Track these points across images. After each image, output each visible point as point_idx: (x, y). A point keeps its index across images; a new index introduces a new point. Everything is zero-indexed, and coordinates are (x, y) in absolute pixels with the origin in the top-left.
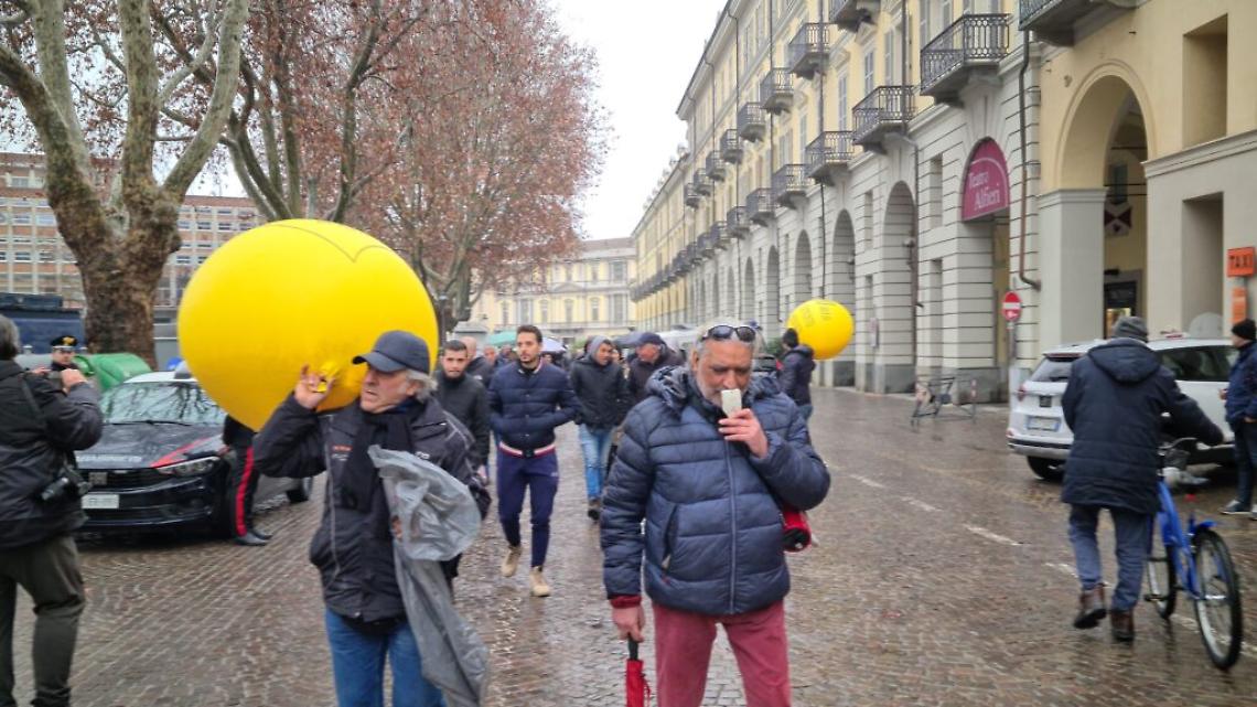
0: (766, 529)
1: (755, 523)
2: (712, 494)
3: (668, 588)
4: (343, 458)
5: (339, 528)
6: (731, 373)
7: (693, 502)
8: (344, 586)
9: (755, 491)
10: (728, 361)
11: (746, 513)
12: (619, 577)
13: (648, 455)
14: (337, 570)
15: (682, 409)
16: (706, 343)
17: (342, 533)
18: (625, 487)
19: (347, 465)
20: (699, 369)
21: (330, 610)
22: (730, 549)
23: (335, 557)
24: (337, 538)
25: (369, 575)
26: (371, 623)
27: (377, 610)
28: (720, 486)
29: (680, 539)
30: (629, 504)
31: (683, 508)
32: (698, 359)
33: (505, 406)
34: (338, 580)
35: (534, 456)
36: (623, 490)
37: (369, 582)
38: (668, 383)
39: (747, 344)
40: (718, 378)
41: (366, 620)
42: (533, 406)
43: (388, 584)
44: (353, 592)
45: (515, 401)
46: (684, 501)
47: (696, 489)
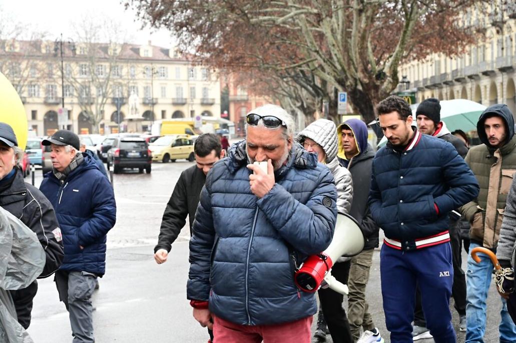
0: (271, 264)
1: (263, 259)
2: (237, 232)
6: (260, 150)
10: (256, 142)
22: (245, 276)
28: (245, 227)
40: (252, 153)
46: (221, 236)
47: (230, 228)
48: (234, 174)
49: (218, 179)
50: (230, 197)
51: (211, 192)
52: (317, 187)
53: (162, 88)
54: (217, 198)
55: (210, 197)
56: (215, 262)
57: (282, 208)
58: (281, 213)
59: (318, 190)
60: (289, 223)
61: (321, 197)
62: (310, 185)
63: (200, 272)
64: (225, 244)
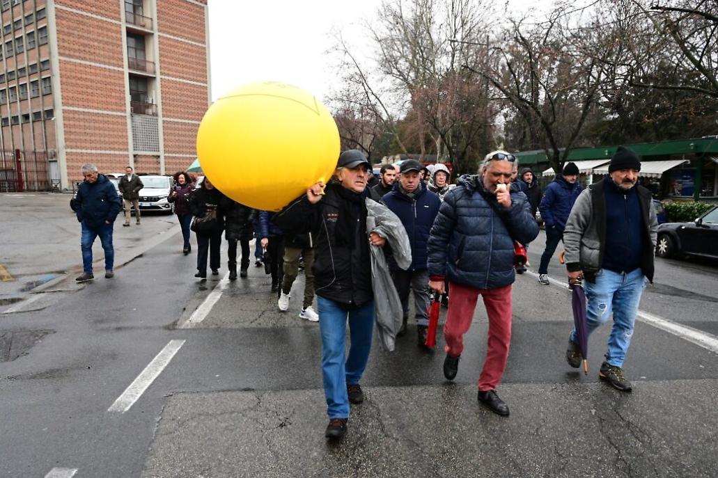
1: (501, 248)
2: (483, 232)
3: (455, 274)
4: (334, 220)
6: (503, 176)
7: (473, 235)
11: (497, 243)
12: (437, 268)
13: (455, 211)
15: (473, 192)
16: (491, 162)
18: (443, 226)
20: (486, 175)
22: (488, 259)
28: (486, 229)
29: (464, 252)
30: (443, 234)
31: (468, 237)
32: (485, 170)
34: (335, 284)
36: (442, 228)
38: (468, 180)
39: (511, 163)
40: (495, 179)
46: (468, 234)
50: (473, 210)
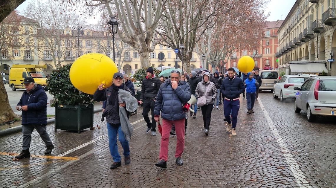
0: (177, 106)
1: (176, 105)
2: (169, 99)
4: (109, 96)
5: (109, 108)
6: (174, 78)
8: (110, 118)
9: (176, 100)
10: (174, 76)
11: (174, 103)
14: (109, 116)
17: (109, 109)
19: (110, 97)
21: (107, 122)
23: (108, 113)
24: (109, 110)
25: (114, 116)
26: (115, 124)
27: (116, 122)
28: (171, 98)
33: (226, 88)
34: (109, 117)
35: (233, 101)
37: (115, 117)
41: (114, 124)
42: (232, 88)
43: (118, 118)
44: (111, 119)
45: (228, 87)
46: (165, 100)
47: (167, 98)
48: (167, 86)
49: (163, 87)
50: (167, 92)
51: (162, 91)
52: (186, 87)
53: (169, 53)
54: (163, 92)
55: (162, 92)
56: (164, 106)
57: (180, 91)
58: (180, 92)
59: (187, 88)
60: (182, 94)
61: (187, 89)
62: (185, 87)
63: (157, 109)
64: (166, 102)
